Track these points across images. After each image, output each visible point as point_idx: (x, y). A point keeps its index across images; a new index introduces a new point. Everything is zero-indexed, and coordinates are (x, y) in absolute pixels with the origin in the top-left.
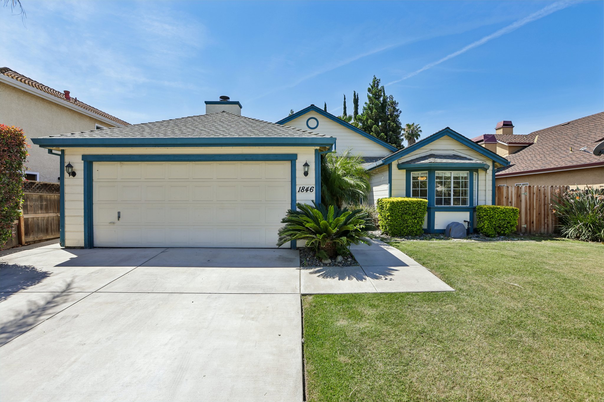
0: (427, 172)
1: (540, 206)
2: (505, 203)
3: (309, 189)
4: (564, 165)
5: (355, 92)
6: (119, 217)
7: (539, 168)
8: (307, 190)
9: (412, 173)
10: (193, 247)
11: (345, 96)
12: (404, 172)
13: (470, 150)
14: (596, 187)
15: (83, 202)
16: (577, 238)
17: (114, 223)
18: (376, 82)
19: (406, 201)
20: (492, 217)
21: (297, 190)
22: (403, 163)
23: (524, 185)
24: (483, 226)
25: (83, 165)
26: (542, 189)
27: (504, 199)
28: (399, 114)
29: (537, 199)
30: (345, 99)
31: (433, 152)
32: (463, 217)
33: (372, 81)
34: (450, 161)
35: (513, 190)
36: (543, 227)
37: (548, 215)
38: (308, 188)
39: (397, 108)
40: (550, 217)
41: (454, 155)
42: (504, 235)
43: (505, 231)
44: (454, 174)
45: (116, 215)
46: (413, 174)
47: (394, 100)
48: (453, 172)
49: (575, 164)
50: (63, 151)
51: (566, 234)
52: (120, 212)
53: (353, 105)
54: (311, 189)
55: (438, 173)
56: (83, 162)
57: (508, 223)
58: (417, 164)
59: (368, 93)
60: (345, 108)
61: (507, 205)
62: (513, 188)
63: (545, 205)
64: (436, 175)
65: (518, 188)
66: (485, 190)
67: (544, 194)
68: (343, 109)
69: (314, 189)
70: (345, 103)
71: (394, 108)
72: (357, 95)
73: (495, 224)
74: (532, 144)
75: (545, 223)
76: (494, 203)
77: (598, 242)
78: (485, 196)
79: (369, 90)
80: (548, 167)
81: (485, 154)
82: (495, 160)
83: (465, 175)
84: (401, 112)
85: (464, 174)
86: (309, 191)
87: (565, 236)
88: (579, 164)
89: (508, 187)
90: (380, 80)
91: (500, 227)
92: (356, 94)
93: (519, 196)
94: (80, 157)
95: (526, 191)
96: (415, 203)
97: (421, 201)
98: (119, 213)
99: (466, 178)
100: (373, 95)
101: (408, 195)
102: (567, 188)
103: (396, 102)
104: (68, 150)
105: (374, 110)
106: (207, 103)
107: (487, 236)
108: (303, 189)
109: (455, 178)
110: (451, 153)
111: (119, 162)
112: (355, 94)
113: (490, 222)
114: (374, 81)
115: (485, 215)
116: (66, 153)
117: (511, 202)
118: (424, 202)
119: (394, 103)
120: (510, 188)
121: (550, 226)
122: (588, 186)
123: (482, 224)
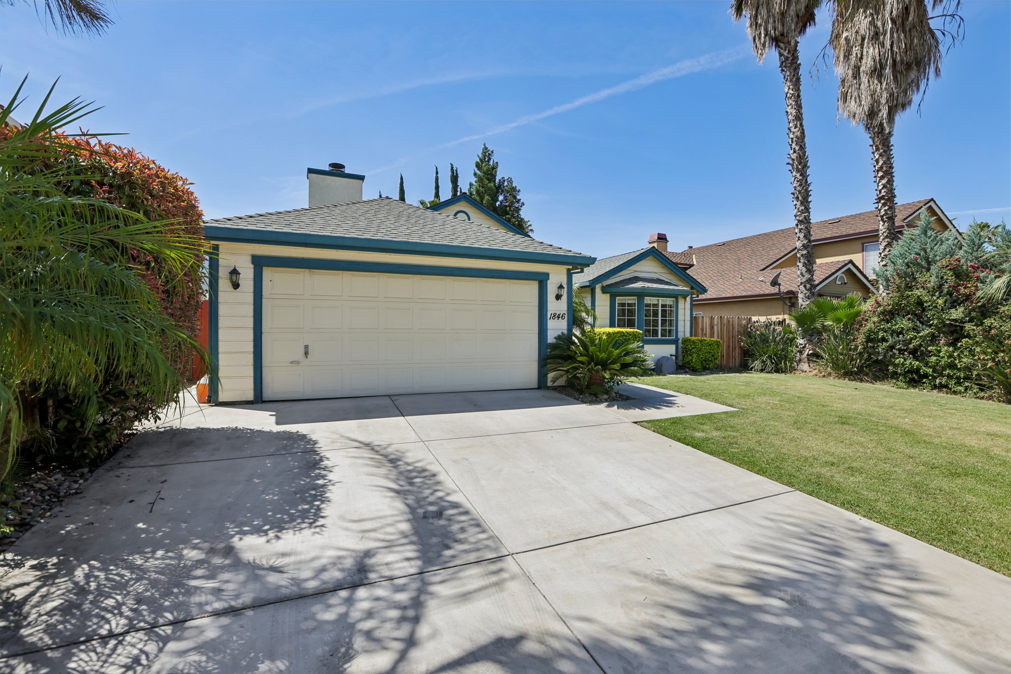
0: (636, 297)
1: (729, 338)
2: (700, 335)
3: (561, 316)
4: (739, 295)
5: (452, 165)
6: (306, 353)
7: (715, 297)
8: (558, 317)
9: (617, 298)
10: (421, 392)
11: (437, 169)
12: (607, 296)
13: (671, 274)
14: (774, 318)
15: (252, 331)
16: (762, 371)
17: (298, 363)
18: (487, 155)
19: (623, 332)
20: (700, 350)
21: (549, 317)
22: (607, 286)
23: (717, 314)
24: (691, 360)
25: (252, 270)
26: (731, 320)
27: (700, 331)
28: (521, 207)
29: (726, 331)
30: (437, 173)
31: (637, 274)
32: (669, 350)
33: (481, 152)
34: (655, 286)
35: (707, 321)
36: (731, 361)
37: (735, 348)
38: (559, 315)
39: (518, 197)
40: (737, 350)
41: (658, 279)
42: (709, 369)
43: (709, 365)
44: (662, 301)
45: (302, 351)
46: (619, 300)
47: (514, 185)
48: (660, 299)
49: (750, 293)
50: (216, 248)
51: (752, 367)
52: (308, 346)
53: (450, 186)
54: (562, 316)
55: (648, 300)
56: (252, 266)
57: (713, 356)
58: (628, 288)
59: (476, 169)
60: (437, 187)
61: (702, 336)
62: (708, 320)
63: (733, 337)
64: (645, 302)
65: (712, 319)
66: (684, 321)
67: (732, 325)
68: (434, 188)
69: (566, 316)
70: (437, 179)
71: (515, 197)
72: (456, 171)
73: (702, 358)
74: (693, 265)
75: (733, 357)
76: (691, 335)
77: (779, 373)
78: (684, 326)
79: (478, 166)
80: (723, 296)
81: (686, 279)
82: (694, 286)
83: (672, 303)
84: (523, 204)
85: (669, 301)
86: (560, 319)
87: (751, 370)
88: (753, 294)
89: (703, 317)
90: (492, 152)
91: (705, 361)
92: (455, 169)
93: (712, 327)
94: (249, 259)
95: (718, 322)
96: (631, 335)
97: (636, 332)
98: (306, 347)
99: (671, 306)
100: (484, 173)
101: (612, 325)
102: (750, 319)
103: (518, 189)
104: (223, 246)
105: (487, 197)
106: (310, 171)
107: (694, 371)
108: (554, 316)
109: (663, 306)
110: (655, 276)
111: (307, 270)
112: (452, 168)
113: (698, 355)
114: (485, 153)
115: (693, 348)
116: (221, 249)
117: (706, 334)
118: (639, 333)
119: (513, 191)
120: (705, 318)
121: (737, 359)
122: (768, 317)
123: (690, 358)
